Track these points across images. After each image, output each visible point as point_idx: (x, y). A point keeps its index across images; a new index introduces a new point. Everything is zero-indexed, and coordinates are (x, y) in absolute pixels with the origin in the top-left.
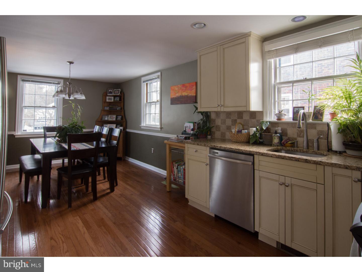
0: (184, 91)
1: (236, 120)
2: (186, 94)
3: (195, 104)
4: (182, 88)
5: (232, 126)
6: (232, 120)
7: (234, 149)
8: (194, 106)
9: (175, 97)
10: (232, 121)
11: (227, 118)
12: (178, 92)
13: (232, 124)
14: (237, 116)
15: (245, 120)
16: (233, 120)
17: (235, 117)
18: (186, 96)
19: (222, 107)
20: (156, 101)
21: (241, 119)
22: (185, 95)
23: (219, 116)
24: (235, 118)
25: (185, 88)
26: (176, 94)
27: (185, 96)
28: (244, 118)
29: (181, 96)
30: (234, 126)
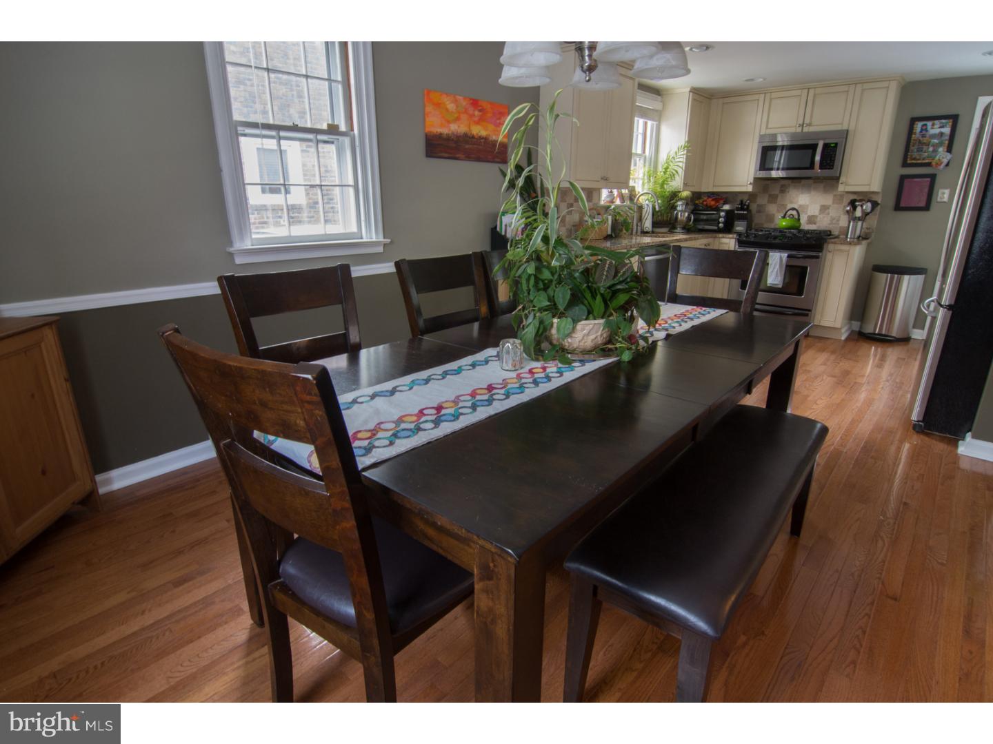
0: (477, 123)
2: (483, 133)
3: (502, 166)
4: (471, 112)
8: (501, 170)
9: (448, 135)
12: (458, 119)
18: (483, 138)
20: (325, 127)
22: (480, 134)
25: (480, 113)
26: (449, 122)
27: (481, 138)
29: (466, 135)
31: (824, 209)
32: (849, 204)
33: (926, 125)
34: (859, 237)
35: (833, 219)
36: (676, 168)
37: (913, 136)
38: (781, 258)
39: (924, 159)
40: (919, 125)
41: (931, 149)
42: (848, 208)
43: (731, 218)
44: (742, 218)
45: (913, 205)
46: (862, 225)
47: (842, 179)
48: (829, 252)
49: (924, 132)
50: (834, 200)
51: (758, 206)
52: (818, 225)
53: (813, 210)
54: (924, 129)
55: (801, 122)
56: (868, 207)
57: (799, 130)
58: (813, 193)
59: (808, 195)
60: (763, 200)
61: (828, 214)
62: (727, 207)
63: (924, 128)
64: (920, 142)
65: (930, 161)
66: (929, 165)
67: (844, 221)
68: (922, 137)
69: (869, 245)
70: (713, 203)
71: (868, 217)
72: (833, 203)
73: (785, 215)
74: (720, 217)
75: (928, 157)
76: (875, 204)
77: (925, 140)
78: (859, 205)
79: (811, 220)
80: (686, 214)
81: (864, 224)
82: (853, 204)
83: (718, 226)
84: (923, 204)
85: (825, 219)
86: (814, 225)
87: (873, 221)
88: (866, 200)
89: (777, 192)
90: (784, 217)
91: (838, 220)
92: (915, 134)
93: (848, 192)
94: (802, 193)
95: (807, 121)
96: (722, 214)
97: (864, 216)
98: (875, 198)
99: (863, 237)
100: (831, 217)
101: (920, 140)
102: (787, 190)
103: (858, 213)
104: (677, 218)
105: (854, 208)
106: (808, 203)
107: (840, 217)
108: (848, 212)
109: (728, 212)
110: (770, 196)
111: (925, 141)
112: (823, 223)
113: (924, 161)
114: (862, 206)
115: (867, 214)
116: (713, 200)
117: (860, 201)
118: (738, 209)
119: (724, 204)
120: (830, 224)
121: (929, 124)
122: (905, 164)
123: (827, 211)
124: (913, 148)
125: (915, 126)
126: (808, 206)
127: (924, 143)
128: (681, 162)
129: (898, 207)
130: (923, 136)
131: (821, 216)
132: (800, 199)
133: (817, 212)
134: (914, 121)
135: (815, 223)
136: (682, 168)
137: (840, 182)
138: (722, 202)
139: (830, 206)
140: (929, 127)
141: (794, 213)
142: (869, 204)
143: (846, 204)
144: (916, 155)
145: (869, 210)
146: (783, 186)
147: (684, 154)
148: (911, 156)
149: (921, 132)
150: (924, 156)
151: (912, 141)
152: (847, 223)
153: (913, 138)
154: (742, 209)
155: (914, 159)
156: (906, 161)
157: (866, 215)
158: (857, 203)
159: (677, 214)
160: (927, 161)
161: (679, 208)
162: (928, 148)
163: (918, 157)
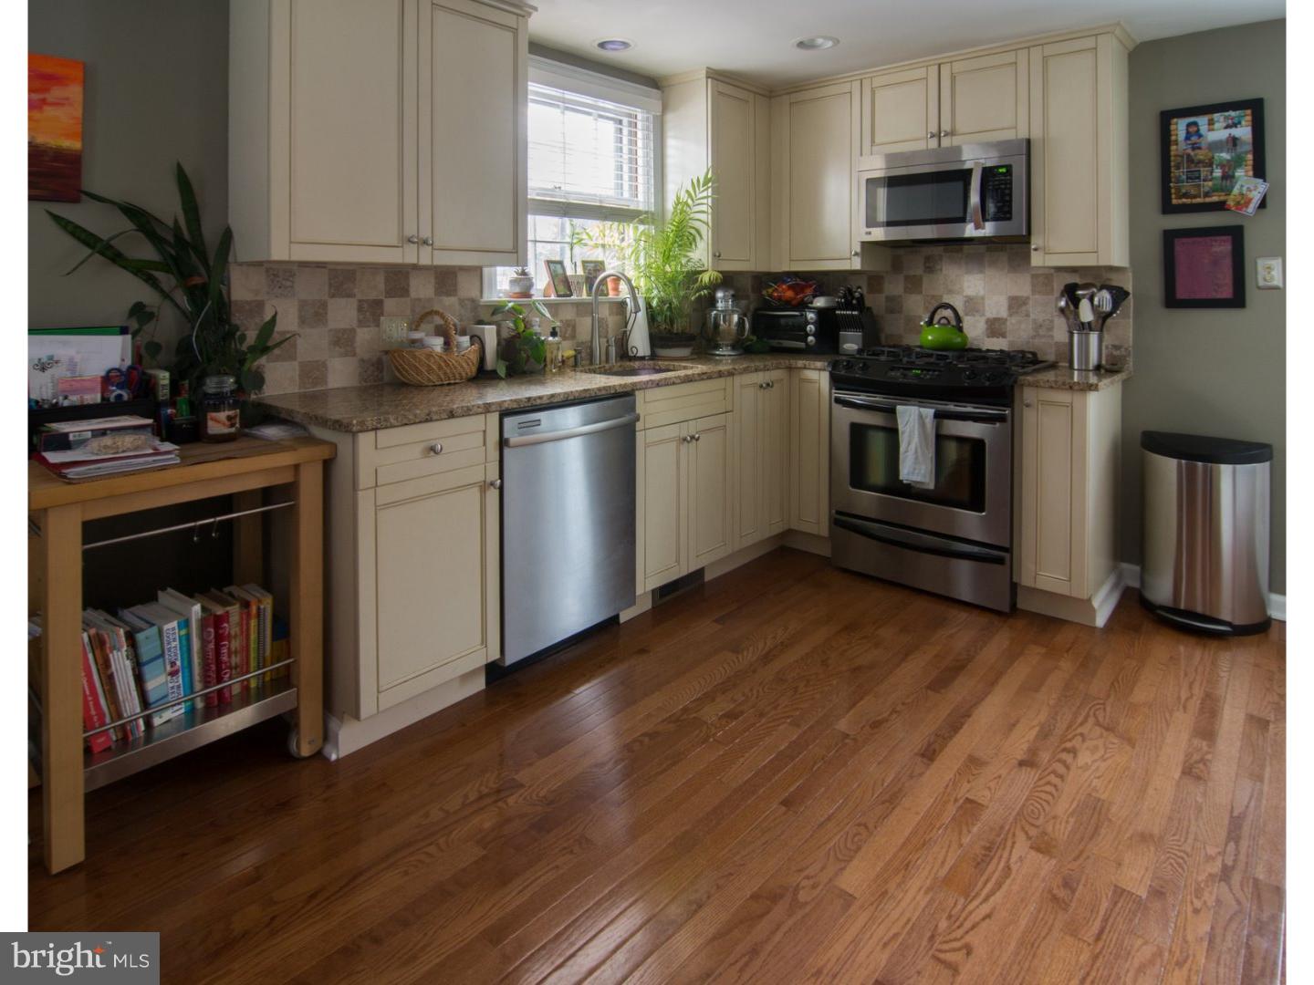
1: (378, 304)
5: (358, 330)
6: (360, 301)
7: (593, 390)
8: (54, 216)
10: (360, 309)
11: (333, 296)
13: (360, 321)
14: (382, 286)
15: (419, 300)
16: (367, 301)
17: (374, 288)
19: (426, 251)
21: (402, 296)
23: (288, 284)
24: (373, 295)
28: (413, 294)
30: (369, 326)
31: (1016, 304)
32: (1062, 295)
33: (1195, 124)
34: (1098, 368)
35: (1038, 326)
36: (697, 224)
37: (1173, 148)
38: (921, 416)
39: (1207, 195)
40: (1180, 127)
41: (1218, 173)
42: (1063, 303)
43: (830, 326)
44: (851, 324)
45: (1203, 296)
46: (1100, 340)
47: (1036, 241)
48: (1028, 406)
49: (1194, 139)
50: (1033, 286)
51: (889, 299)
52: (1010, 338)
53: (996, 306)
54: (1193, 132)
55: (935, 130)
56: (1104, 298)
57: (933, 144)
58: (990, 272)
59: (980, 276)
60: (894, 287)
61: (1028, 315)
62: (820, 302)
63: (1193, 129)
64: (1190, 160)
65: (1222, 198)
66: (1221, 206)
67: (1060, 332)
68: (1193, 149)
69: (1125, 382)
70: (790, 294)
71: (1109, 321)
72: (1034, 292)
73: (932, 318)
74: (807, 323)
75: (1215, 190)
76: (1119, 295)
77: (1201, 155)
78: (1084, 296)
79: (995, 328)
80: (736, 318)
81: (1106, 336)
82: (1071, 293)
83: (805, 341)
84: (1226, 293)
85: (1023, 326)
86: (1001, 339)
87: (1124, 329)
88: (1099, 285)
89: (919, 271)
90: (930, 323)
91: (1050, 329)
92: (1176, 143)
93: (1059, 269)
94: (968, 272)
95: (946, 126)
96: (811, 316)
97: (1100, 322)
98: (1116, 281)
99: (1107, 368)
100: (1034, 321)
101: (1189, 155)
102: (938, 267)
103: (1086, 314)
104: (716, 325)
105: (1075, 301)
106: (982, 293)
107: (1052, 321)
108: (1062, 310)
109: (821, 312)
110: (907, 278)
111: (1201, 158)
112: (1017, 336)
113: (1208, 200)
114: (1091, 300)
115: (1109, 315)
116: (790, 288)
117: (1086, 286)
118: (840, 306)
119: (815, 296)
120: (1034, 337)
121: (1202, 121)
122: (1167, 208)
123: (1024, 308)
124: (1179, 173)
125: (1173, 127)
126: (983, 298)
127: (1200, 162)
128: (703, 212)
129: (1172, 301)
130: (1195, 147)
131: (1014, 320)
132: (966, 284)
133: (1003, 313)
134: (1166, 118)
135: (1003, 335)
136: (707, 224)
137: (1033, 247)
138: (809, 291)
139: (1028, 298)
140: (1203, 129)
141: (948, 313)
142: (1106, 295)
143: (1057, 294)
144: (1187, 187)
145: (1107, 307)
146: (928, 259)
147: (707, 197)
148: (1178, 189)
149: (1187, 138)
150: (1207, 189)
151: (1172, 158)
152: (1067, 335)
153: (1172, 153)
154: (848, 306)
155: (1186, 195)
156: (1169, 200)
157: (1103, 318)
158: (1080, 292)
159: (716, 317)
160: (1215, 199)
161: (720, 305)
162: (1212, 172)
163: (1193, 192)
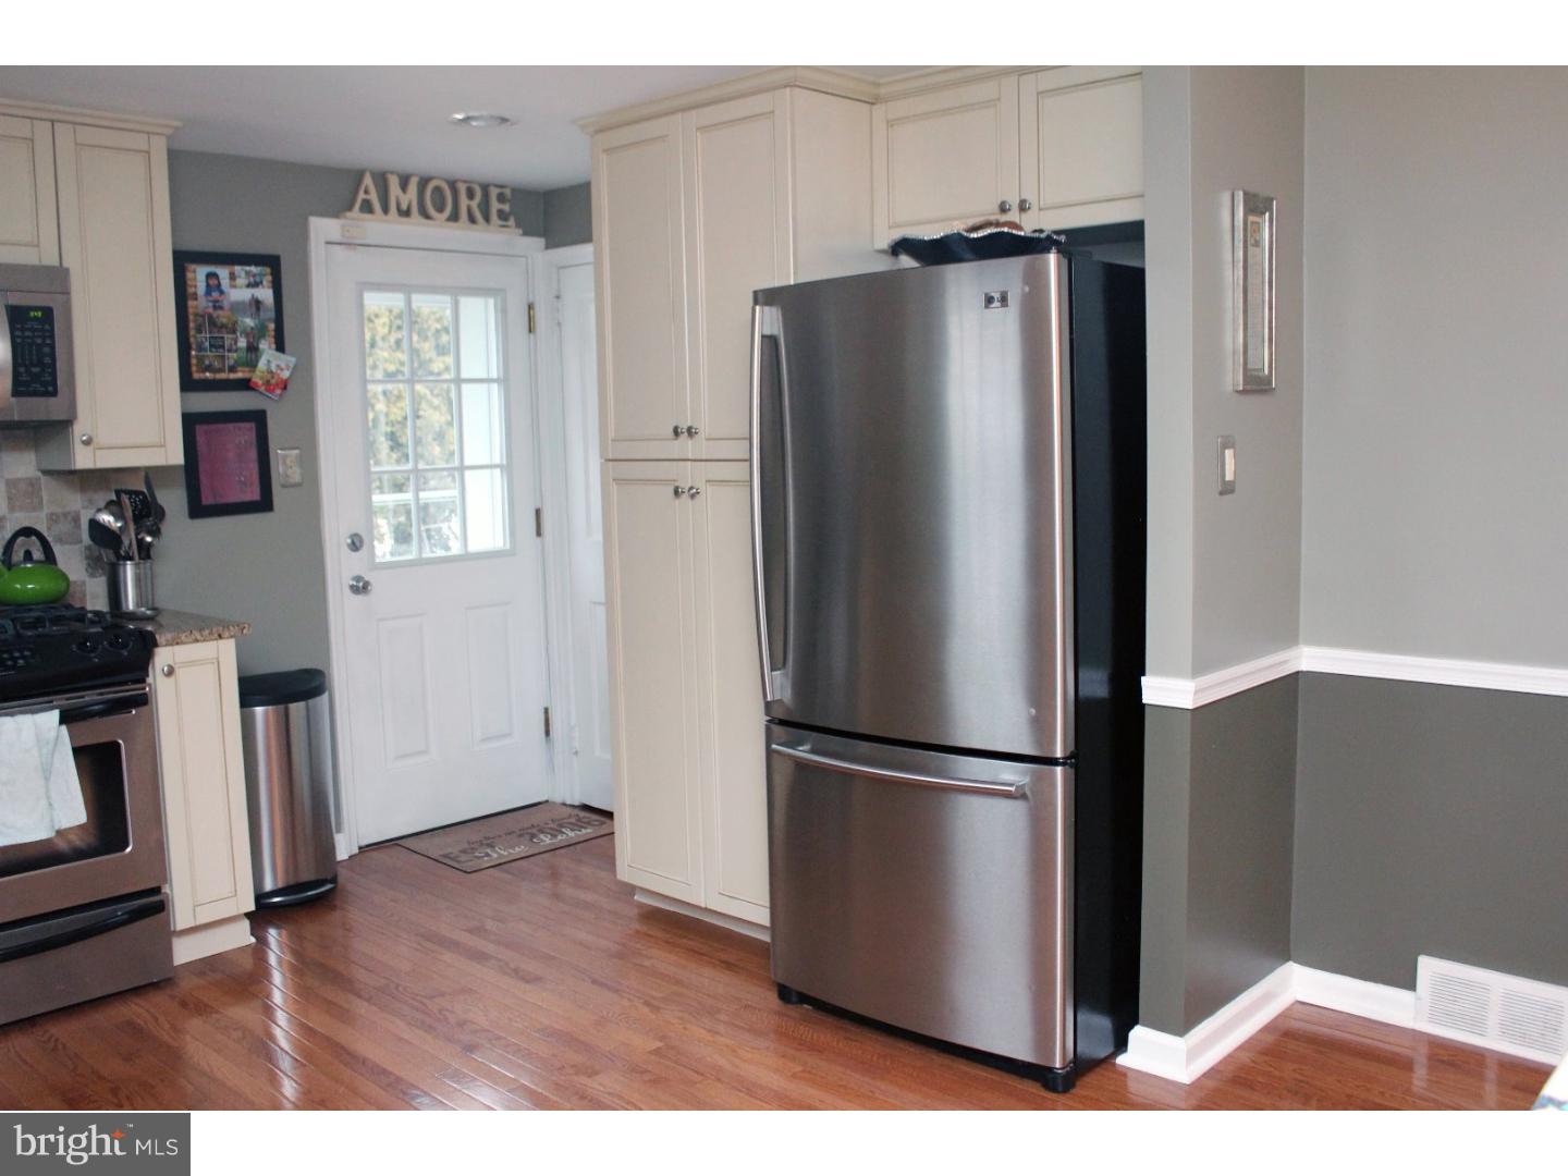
33: (215, 275)
37: (192, 303)
39: (232, 369)
40: (198, 276)
41: (242, 343)
45: (233, 499)
47: (81, 429)
49: (215, 295)
54: (214, 285)
63: (213, 282)
64: (212, 322)
66: (245, 385)
68: (215, 308)
77: (223, 317)
84: (253, 494)
101: (210, 317)
111: (224, 320)
113: (232, 376)
121: (223, 272)
122: (188, 384)
124: (200, 338)
125: (190, 275)
127: (223, 326)
129: (197, 507)
130: (217, 306)
134: (183, 262)
137: (79, 438)
140: (224, 282)
144: (210, 356)
148: (200, 360)
149: (208, 293)
150: (231, 362)
151: (192, 317)
153: (191, 311)
155: (209, 368)
156: (190, 374)
160: (240, 375)
163: (217, 364)
